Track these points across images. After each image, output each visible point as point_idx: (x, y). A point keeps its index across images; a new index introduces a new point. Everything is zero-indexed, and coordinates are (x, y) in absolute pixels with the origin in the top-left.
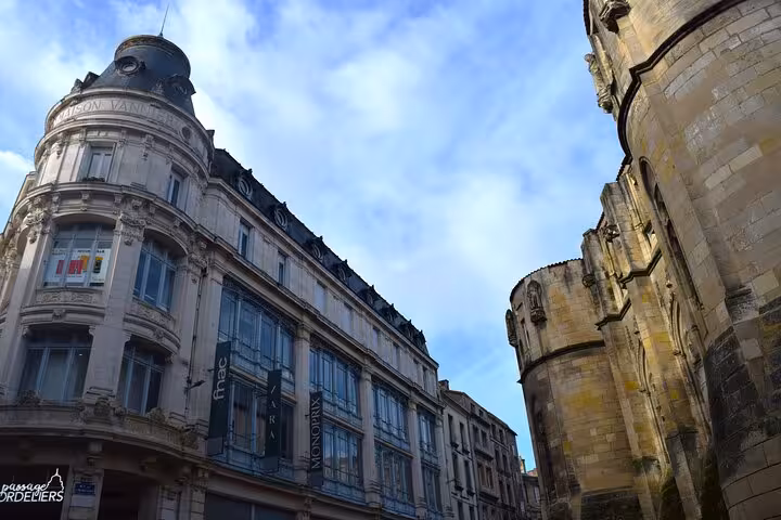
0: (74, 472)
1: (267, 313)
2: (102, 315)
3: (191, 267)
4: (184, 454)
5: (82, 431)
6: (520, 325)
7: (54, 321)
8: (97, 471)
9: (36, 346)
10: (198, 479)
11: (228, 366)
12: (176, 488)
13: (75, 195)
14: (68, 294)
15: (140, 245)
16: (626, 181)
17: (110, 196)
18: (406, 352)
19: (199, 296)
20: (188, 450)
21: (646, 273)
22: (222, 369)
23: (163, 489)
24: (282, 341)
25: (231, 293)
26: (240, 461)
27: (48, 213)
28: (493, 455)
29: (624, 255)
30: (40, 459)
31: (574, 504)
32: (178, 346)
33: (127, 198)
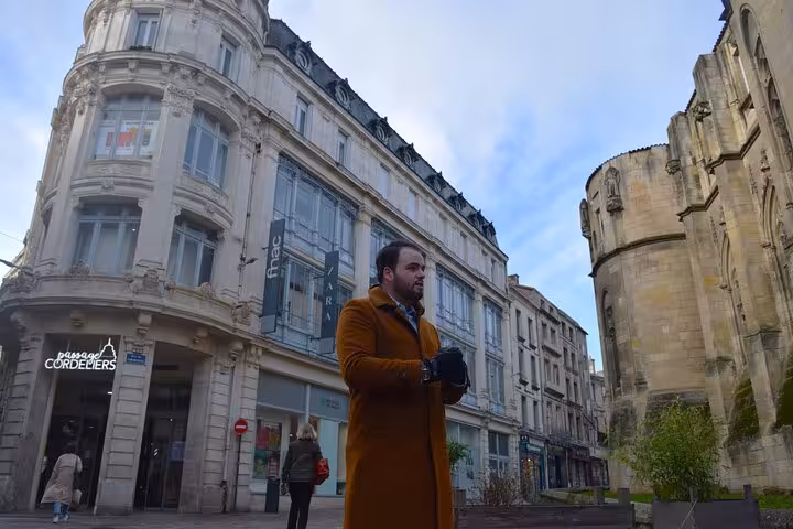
0: (126, 343)
1: (326, 195)
2: (152, 188)
3: (244, 142)
4: (235, 330)
5: (131, 302)
6: (595, 215)
7: (104, 193)
8: (147, 342)
9: (87, 219)
10: (251, 355)
11: (282, 245)
12: (228, 363)
13: (121, 64)
14: (116, 166)
15: (189, 116)
16: (723, 52)
17: (157, 65)
18: (474, 243)
19: (253, 173)
20: (238, 325)
21: (739, 156)
22: (276, 247)
23: (216, 364)
24: (342, 224)
25: (288, 171)
26: (295, 341)
27: (95, 83)
28: (561, 352)
29: (715, 134)
30: (93, 328)
31: (639, 402)
32: (231, 223)
33: (174, 67)
